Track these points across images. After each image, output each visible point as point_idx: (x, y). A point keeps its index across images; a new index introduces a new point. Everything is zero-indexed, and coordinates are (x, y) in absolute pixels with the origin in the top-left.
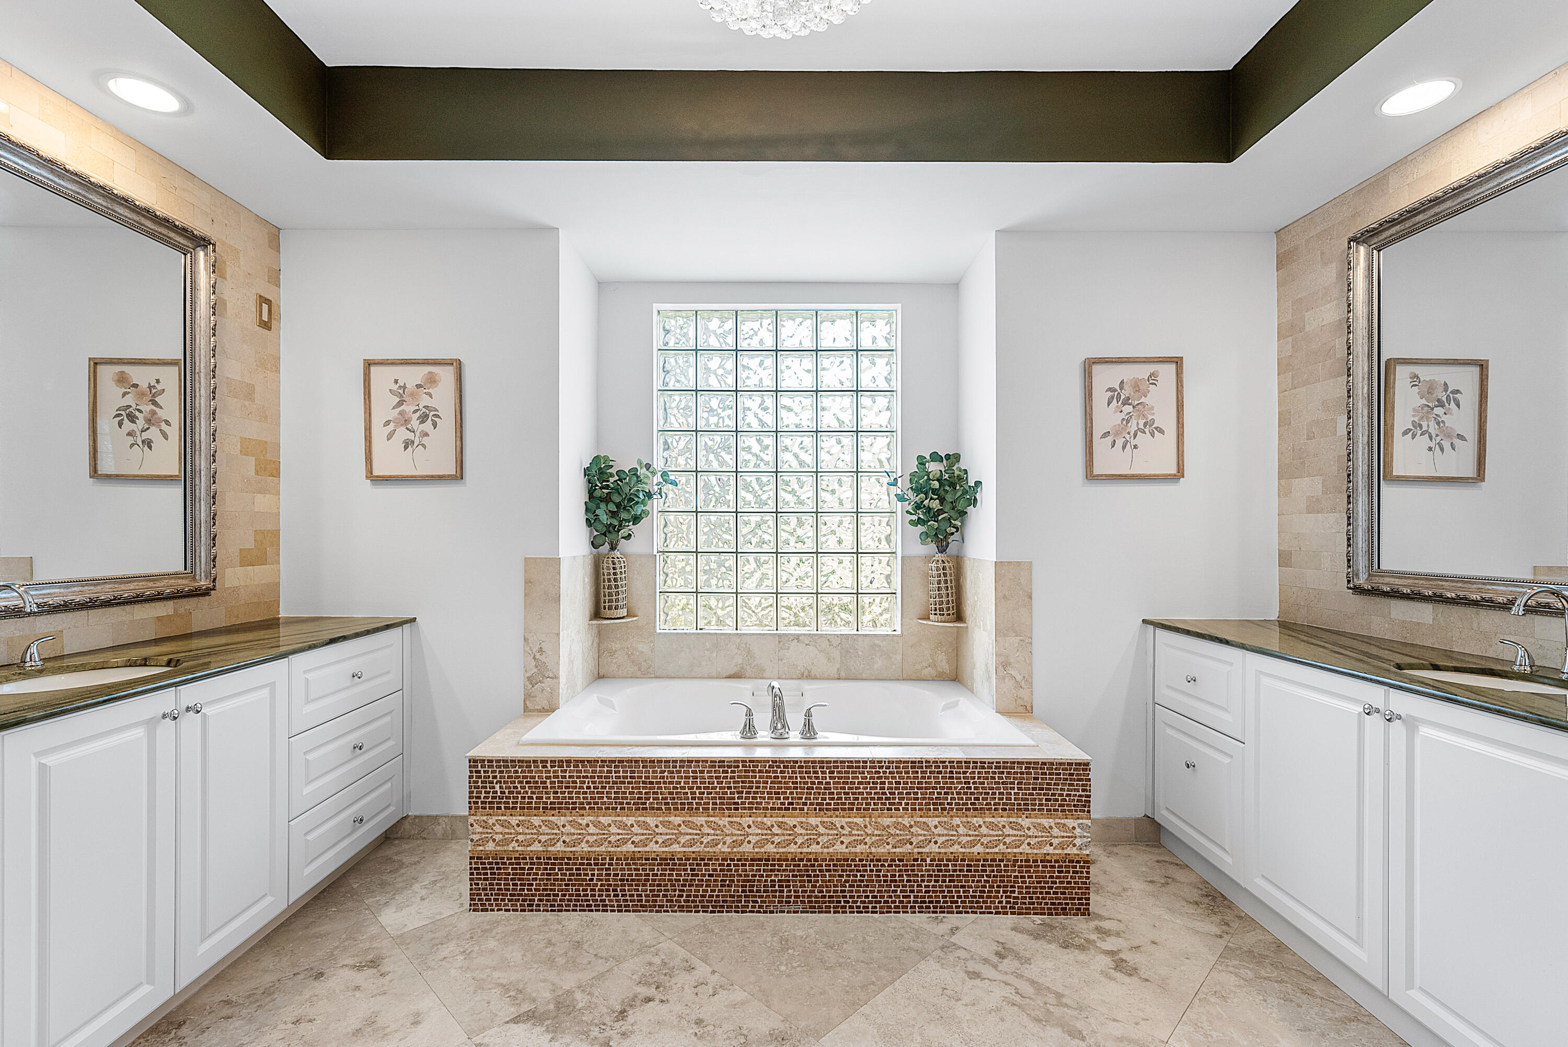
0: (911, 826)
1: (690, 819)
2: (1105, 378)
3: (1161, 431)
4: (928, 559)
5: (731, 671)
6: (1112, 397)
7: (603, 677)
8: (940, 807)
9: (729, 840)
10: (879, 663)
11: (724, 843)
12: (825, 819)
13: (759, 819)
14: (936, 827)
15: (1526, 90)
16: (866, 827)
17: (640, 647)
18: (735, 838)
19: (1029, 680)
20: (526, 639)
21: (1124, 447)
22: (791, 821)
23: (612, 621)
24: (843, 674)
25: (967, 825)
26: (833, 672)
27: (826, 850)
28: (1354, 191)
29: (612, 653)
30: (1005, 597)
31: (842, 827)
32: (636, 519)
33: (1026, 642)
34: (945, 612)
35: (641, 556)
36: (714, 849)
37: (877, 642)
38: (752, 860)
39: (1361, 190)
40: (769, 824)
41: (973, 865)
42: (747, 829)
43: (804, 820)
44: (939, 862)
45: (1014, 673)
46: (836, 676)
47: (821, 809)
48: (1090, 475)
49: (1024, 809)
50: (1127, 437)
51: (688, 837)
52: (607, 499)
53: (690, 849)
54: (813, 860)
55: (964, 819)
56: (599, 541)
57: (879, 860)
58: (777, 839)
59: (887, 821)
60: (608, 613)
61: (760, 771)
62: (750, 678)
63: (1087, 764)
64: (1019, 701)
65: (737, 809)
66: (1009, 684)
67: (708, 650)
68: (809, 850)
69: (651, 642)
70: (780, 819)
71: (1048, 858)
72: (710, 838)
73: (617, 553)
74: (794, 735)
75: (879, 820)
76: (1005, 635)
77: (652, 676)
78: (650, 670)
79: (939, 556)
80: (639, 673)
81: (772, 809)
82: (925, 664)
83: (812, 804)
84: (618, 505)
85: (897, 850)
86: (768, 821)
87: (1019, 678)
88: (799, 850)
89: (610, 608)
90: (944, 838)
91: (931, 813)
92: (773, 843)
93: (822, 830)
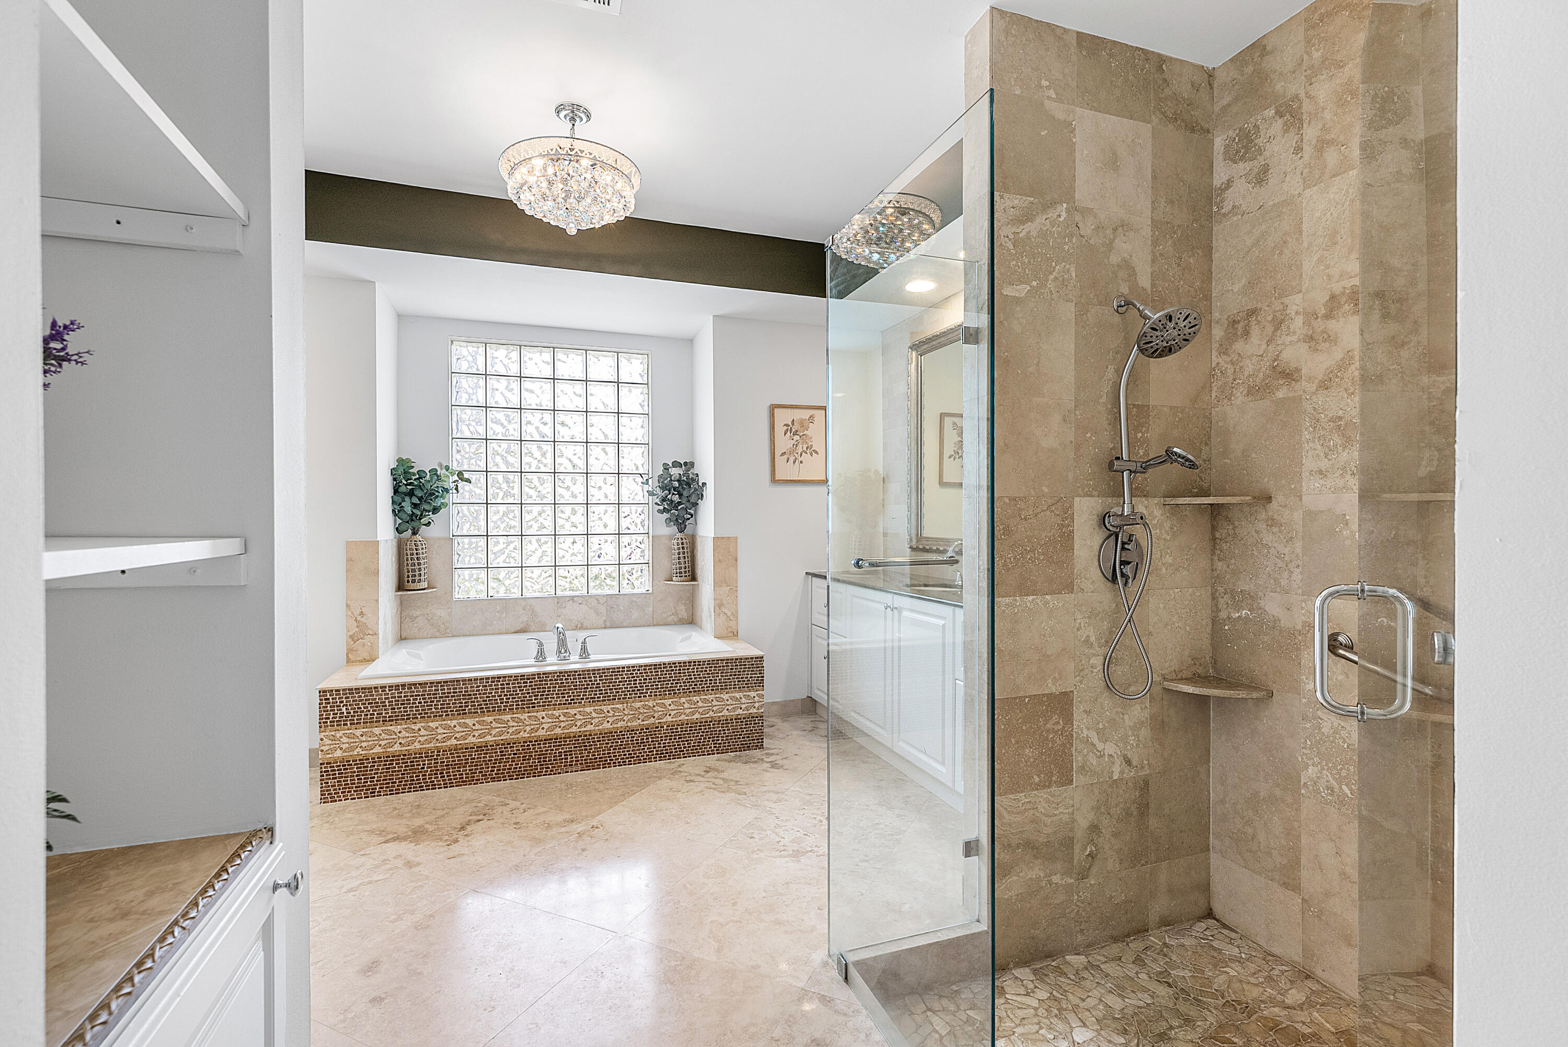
0: (654, 706)
1: (499, 717)
2: (783, 417)
3: (817, 453)
5: (517, 628)
6: (787, 430)
7: (405, 639)
8: (673, 693)
9: (528, 728)
10: (635, 615)
11: (525, 731)
12: (596, 708)
13: (550, 712)
14: (670, 705)
16: (624, 710)
17: (439, 612)
18: (532, 727)
19: (735, 615)
20: (348, 606)
21: (794, 462)
22: (572, 711)
23: (416, 592)
24: (608, 624)
25: (689, 702)
26: (601, 622)
27: (597, 728)
29: (413, 619)
30: (720, 560)
31: (608, 712)
32: (435, 510)
33: (734, 591)
34: (683, 575)
35: (439, 539)
36: (517, 736)
37: (634, 599)
38: (545, 740)
40: (557, 715)
41: (693, 726)
42: (541, 720)
43: (582, 709)
44: (671, 726)
45: (726, 611)
46: (603, 626)
47: (593, 701)
48: (774, 480)
49: (724, 688)
50: (796, 455)
51: (498, 730)
52: (411, 494)
53: (500, 738)
54: (588, 736)
55: (688, 698)
56: (403, 527)
57: (633, 730)
58: (563, 724)
59: (638, 705)
60: (412, 586)
61: (550, 680)
62: (534, 631)
63: (762, 657)
64: (730, 630)
65: (534, 707)
66: (723, 618)
67: (498, 612)
68: (586, 729)
69: (449, 608)
70: (565, 711)
71: (739, 717)
72: (514, 728)
73: (418, 537)
74: (575, 657)
75: (633, 704)
76: (720, 586)
77: (449, 635)
78: (448, 631)
79: (679, 535)
80: (438, 634)
81: (559, 704)
82: (669, 614)
83: (587, 699)
84: (420, 499)
85: (645, 722)
86: (556, 713)
87: (729, 614)
88: (579, 730)
89: (413, 581)
90: (675, 712)
91: (666, 697)
92: (560, 727)
93: (594, 715)
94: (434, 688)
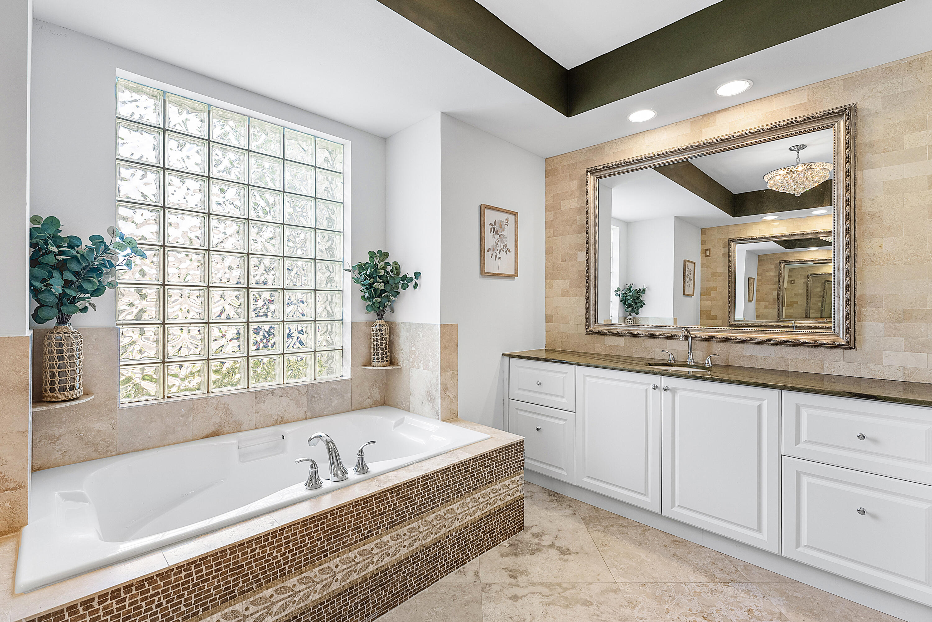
0: (445, 515)
1: (283, 585)
2: (491, 217)
3: (509, 251)
4: (371, 324)
5: (209, 431)
6: (492, 229)
8: (460, 494)
9: (319, 587)
10: (336, 402)
11: (316, 591)
12: (393, 534)
13: (345, 556)
14: (458, 509)
15: (665, 127)
16: (419, 527)
17: (97, 426)
18: (324, 583)
19: (456, 397)
21: (496, 258)
22: (368, 547)
23: (68, 404)
24: (309, 414)
25: (473, 500)
26: (301, 414)
27: (394, 558)
28: (587, 149)
29: (54, 440)
30: (445, 347)
31: (405, 535)
32: (97, 292)
33: (455, 375)
34: (380, 360)
35: (100, 329)
36: (306, 602)
37: (334, 386)
38: (339, 594)
39: (591, 150)
40: (353, 556)
41: (475, 525)
42: (335, 570)
43: (379, 540)
44: (459, 532)
45: (449, 394)
46: (304, 417)
47: (391, 526)
48: (483, 273)
49: (497, 479)
50: (497, 252)
51: (280, 604)
52: (61, 267)
53: (283, 614)
54: (384, 572)
55: (472, 497)
56: (42, 314)
57: (426, 549)
58: (359, 567)
59: (432, 517)
60: (60, 396)
61: (345, 514)
62: (228, 433)
63: (523, 441)
64: (452, 412)
65: (326, 555)
66: (447, 401)
67: (182, 416)
68: (383, 563)
69: (113, 418)
70: (362, 548)
71: (508, 504)
72: (302, 593)
73: (64, 328)
74: (352, 475)
75: (427, 518)
76: (445, 371)
77: (113, 453)
78: (111, 448)
79: (378, 322)
80: (95, 454)
81: (355, 542)
82: (366, 397)
83: (384, 526)
84: (76, 274)
85: (438, 535)
86: (351, 555)
87: (452, 397)
88: (376, 567)
89: (63, 389)
90: (462, 515)
91: (455, 501)
92: (356, 571)
93: (391, 543)
94: (183, 575)
